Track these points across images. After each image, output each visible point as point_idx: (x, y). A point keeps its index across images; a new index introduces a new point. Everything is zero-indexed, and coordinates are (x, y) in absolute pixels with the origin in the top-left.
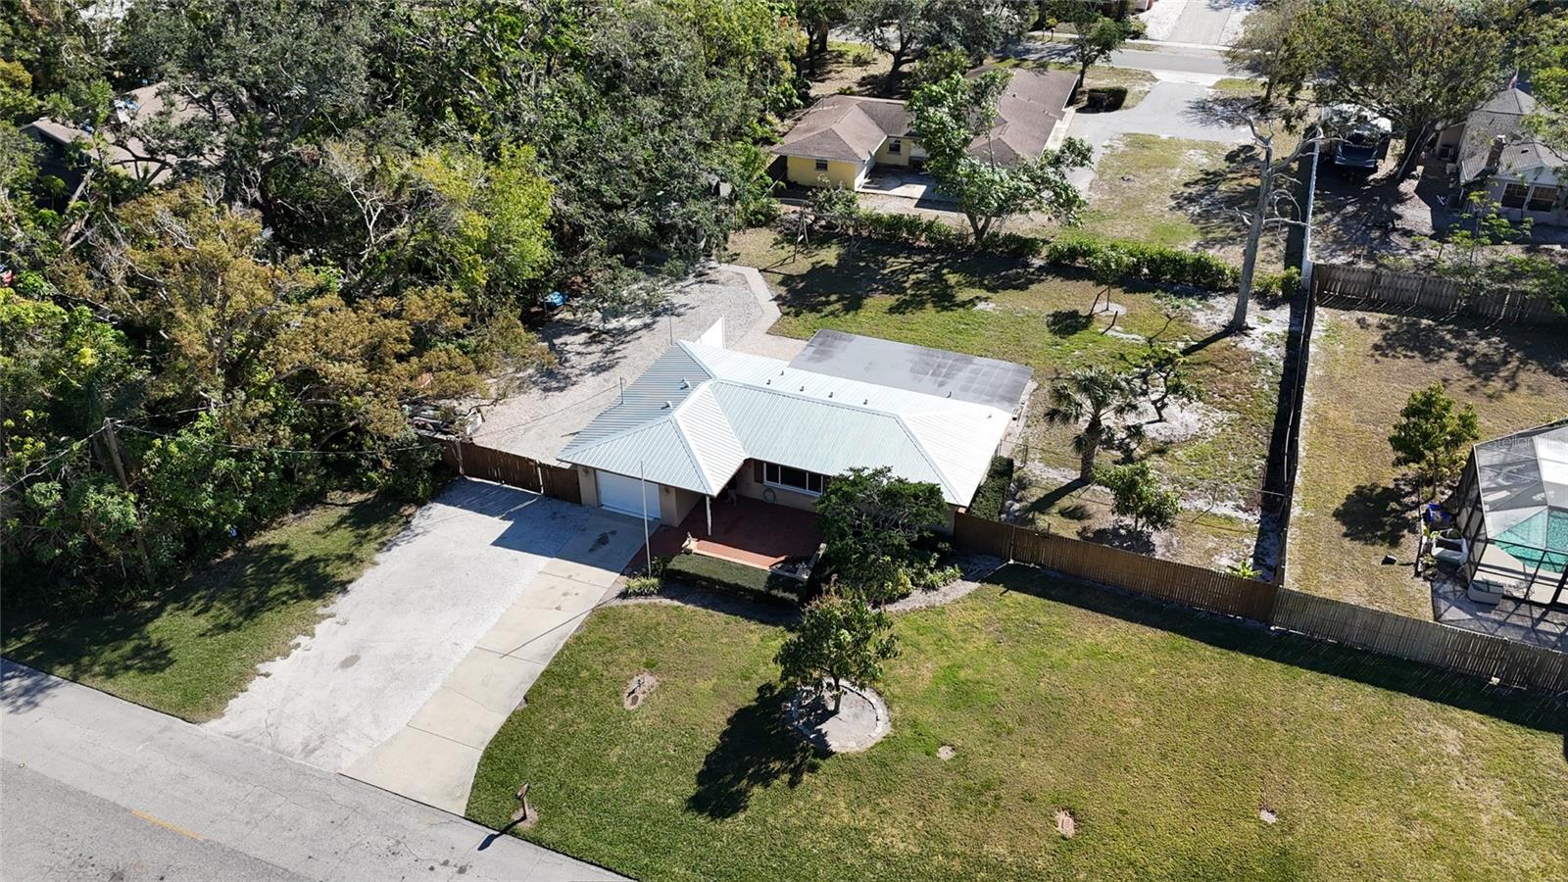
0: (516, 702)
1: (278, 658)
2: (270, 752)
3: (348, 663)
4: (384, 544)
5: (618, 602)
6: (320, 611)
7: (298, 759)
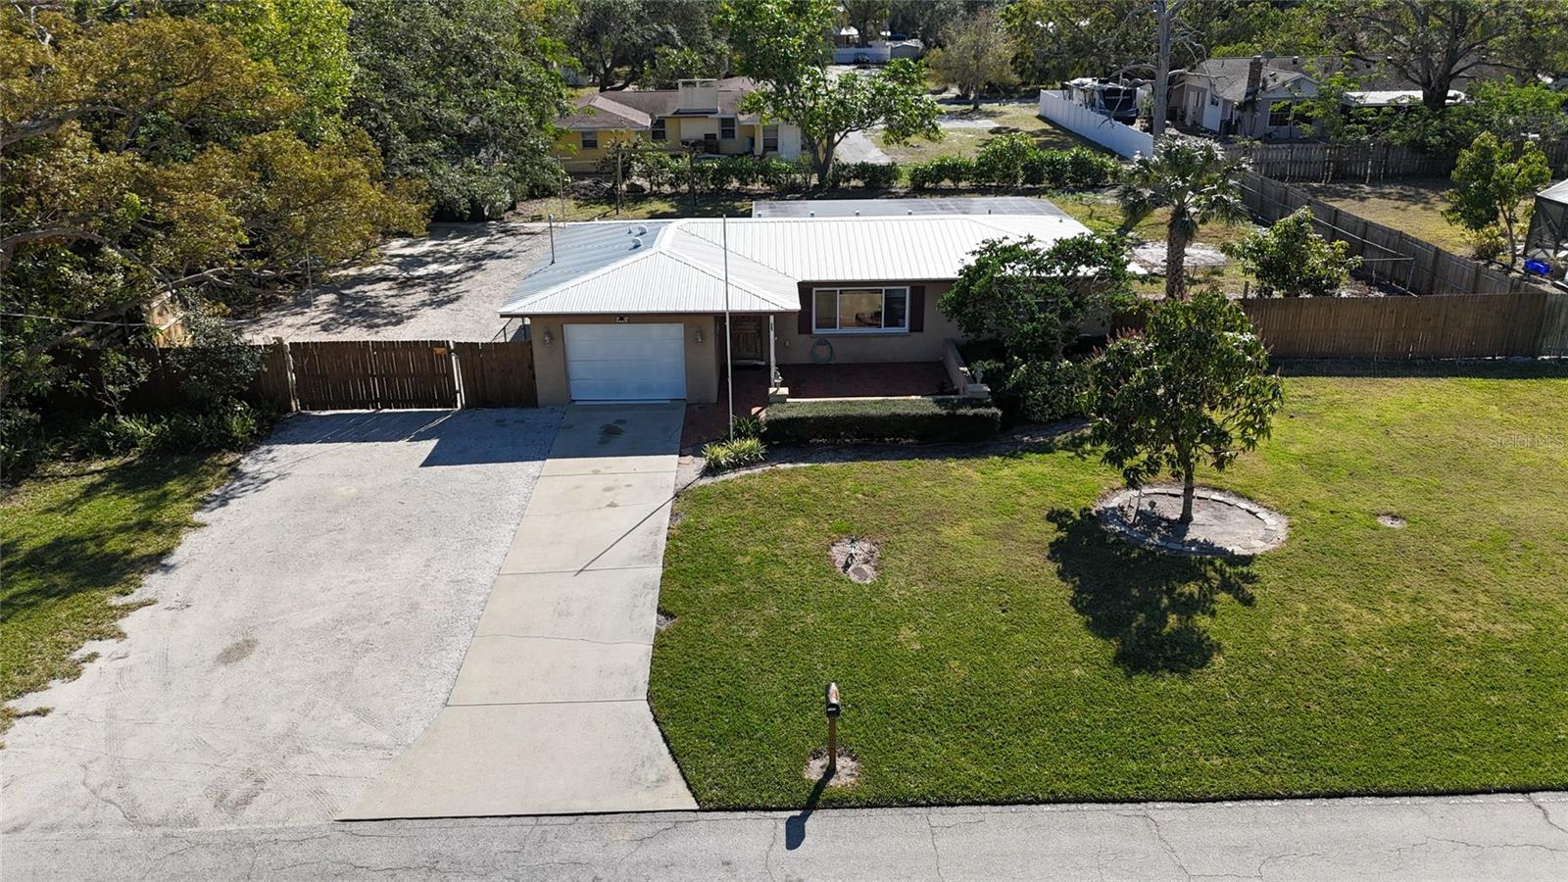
0: (651, 621)
1: (52, 683)
2: (129, 832)
3: (234, 654)
4: (203, 501)
5: (708, 481)
6: (115, 601)
7: (214, 823)
